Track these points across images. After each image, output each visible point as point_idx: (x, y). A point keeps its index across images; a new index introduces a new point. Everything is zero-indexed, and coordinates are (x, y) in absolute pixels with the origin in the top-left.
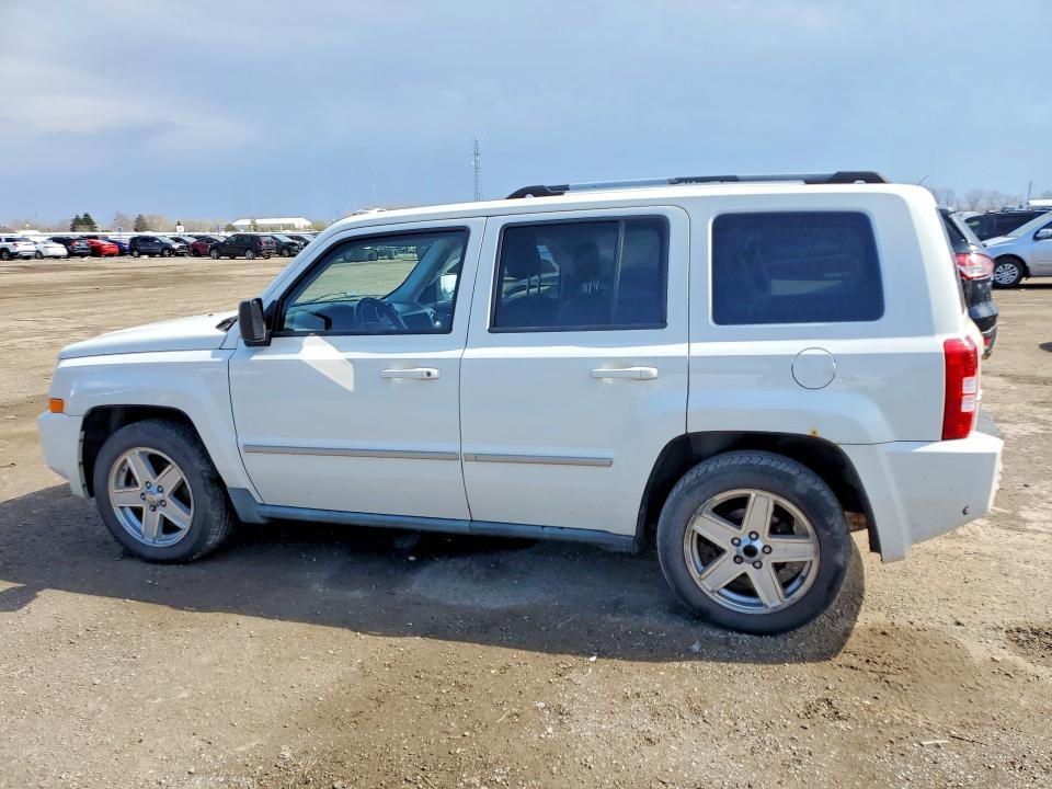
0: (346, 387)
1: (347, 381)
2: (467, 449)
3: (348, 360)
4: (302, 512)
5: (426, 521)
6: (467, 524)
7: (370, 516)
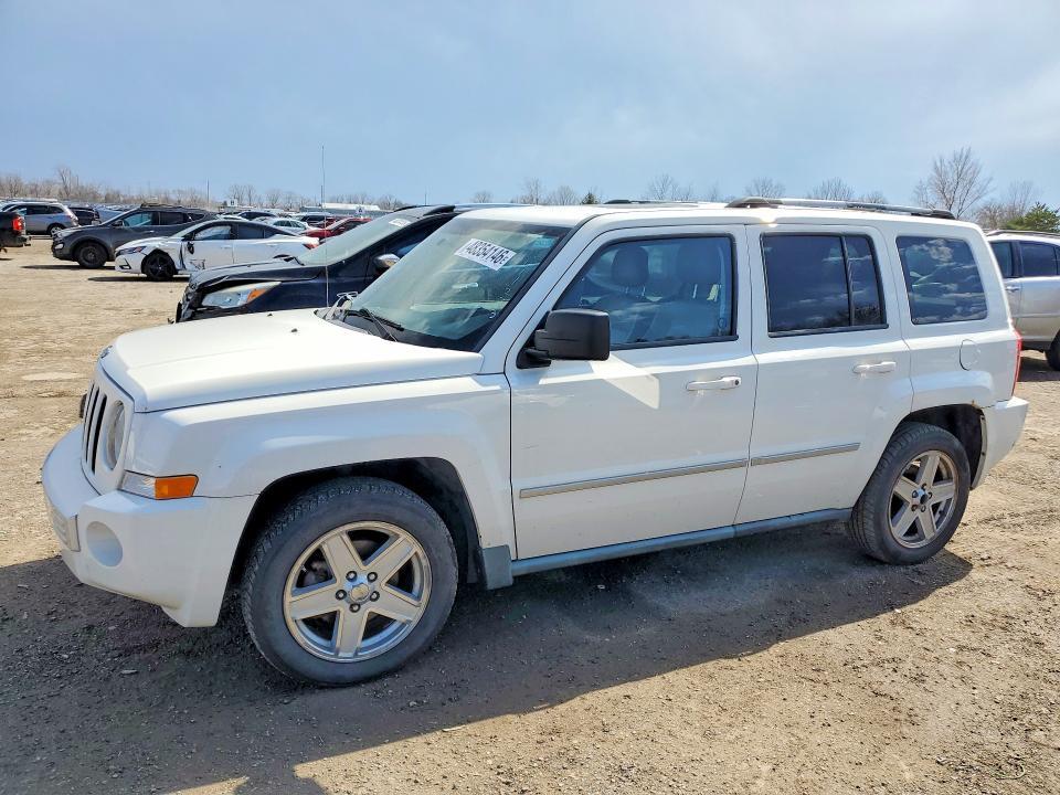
0: (651, 405)
1: (651, 399)
2: (755, 453)
3: (654, 375)
4: (569, 557)
5: (695, 536)
6: (731, 530)
7: (642, 543)
